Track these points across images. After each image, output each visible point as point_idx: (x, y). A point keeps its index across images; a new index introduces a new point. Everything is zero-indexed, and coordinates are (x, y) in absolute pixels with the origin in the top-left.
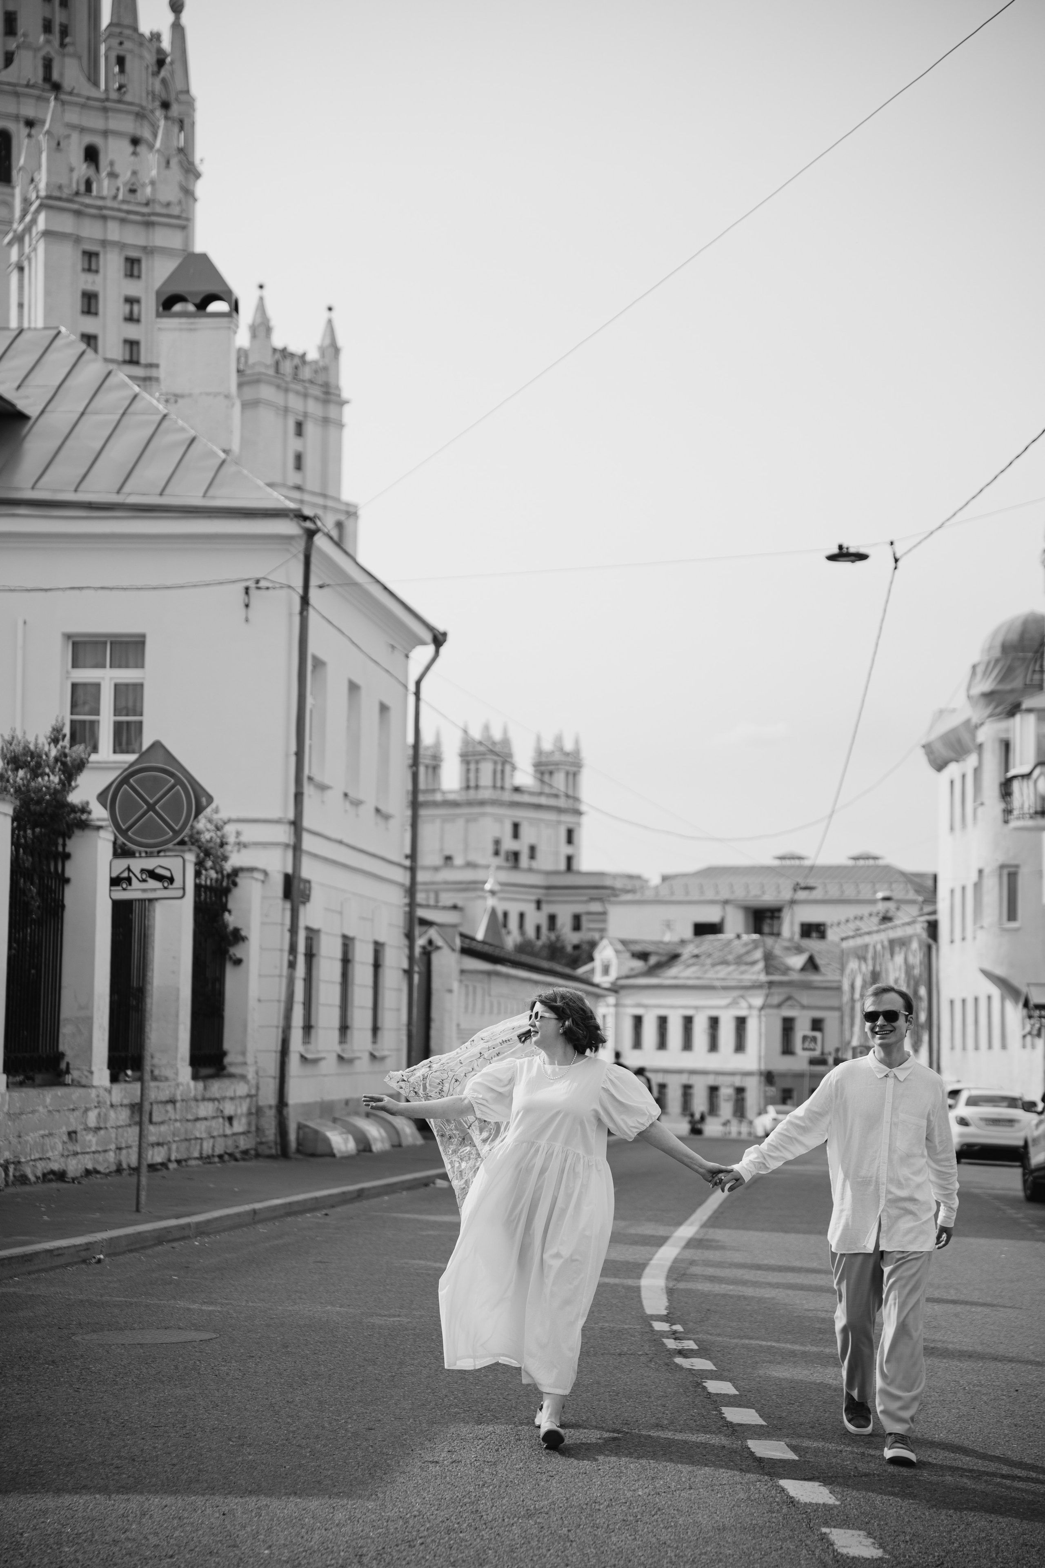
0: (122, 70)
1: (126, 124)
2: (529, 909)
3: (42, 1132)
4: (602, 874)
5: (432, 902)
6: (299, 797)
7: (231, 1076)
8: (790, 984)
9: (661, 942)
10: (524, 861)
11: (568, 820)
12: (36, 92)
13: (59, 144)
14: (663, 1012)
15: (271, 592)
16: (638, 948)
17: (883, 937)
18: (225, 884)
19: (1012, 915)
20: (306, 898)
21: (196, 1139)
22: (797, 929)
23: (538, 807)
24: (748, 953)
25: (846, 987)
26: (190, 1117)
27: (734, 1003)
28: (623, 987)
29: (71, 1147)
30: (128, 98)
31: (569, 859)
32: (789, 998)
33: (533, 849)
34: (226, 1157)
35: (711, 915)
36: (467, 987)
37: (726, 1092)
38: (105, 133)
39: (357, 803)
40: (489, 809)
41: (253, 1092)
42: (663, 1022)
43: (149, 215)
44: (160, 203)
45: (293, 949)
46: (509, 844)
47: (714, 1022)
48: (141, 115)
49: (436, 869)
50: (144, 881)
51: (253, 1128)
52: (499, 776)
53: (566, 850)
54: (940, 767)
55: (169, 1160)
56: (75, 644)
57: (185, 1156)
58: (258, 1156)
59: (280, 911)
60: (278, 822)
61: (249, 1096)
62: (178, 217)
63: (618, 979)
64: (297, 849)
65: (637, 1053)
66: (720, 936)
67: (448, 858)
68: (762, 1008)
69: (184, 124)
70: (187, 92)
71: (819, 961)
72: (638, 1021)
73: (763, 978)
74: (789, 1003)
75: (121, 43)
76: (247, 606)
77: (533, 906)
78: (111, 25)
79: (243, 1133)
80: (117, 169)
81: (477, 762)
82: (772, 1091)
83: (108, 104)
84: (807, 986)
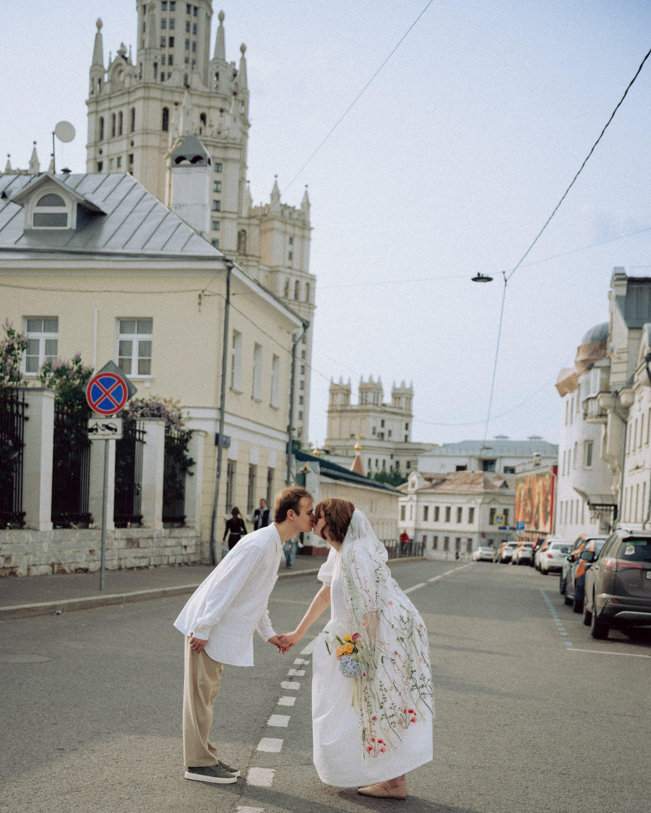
0: (218, 79)
1: (218, 103)
2: (388, 458)
3: (74, 550)
4: (420, 444)
5: (345, 454)
6: (223, 397)
7: (189, 527)
8: (494, 494)
9: (439, 474)
10: (386, 437)
11: (406, 420)
12: (180, 90)
13: (188, 112)
14: (437, 505)
15: (211, 297)
16: (428, 476)
17: (534, 473)
18: (185, 437)
19: (589, 464)
20: (227, 445)
21: (165, 556)
22: (502, 470)
23: (394, 413)
24: (477, 479)
25: (517, 495)
26: (161, 545)
27: (469, 501)
28: (420, 493)
29: (91, 557)
30: (219, 91)
31: (406, 437)
32: (494, 500)
33: (390, 432)
34: (183, 564)
35: (462, 463)
36: (323, 490)
37: (464, 541)
38: (209, 108)
39: (258, 402)
40: (371, 414)
41: (199, 535)
42: (437, 509)
43: (226, 143)
44: (231, 138)
45: (219, 469)
46: (379, 430)
47: (460, 510)
48: (225, 99)
49: (347, 440)
50: (104, 430)
51: (199, 551)
52: (376, 399)
53: (404, 432)
54: (563, 394)
55: (150, 565)
56: (121, 322)
57: (159, 563)
58: (201, 564)
59: (213, 450)
60: (212, 408)
61: (196, 536)
62: (240, 144)
63: (418, 490)
64: (221, 421)
65: (425, 523)
66: (465, 471)
67: (352, 435)
68: (481, 504)
69: (244, 103)
70: (246, 88)
71: (508, 483)
72: (426, 508)
73: (483, 490)
74: (494, 502)
75: (218, 67)
76: (200, 304)
77: (389, 457)
78: (214, 59)
79: (193, 554)
80: (213, 123)
81: (366, 393)
82: (484, 541)
83: (211, 95)
84: (502, 495)
